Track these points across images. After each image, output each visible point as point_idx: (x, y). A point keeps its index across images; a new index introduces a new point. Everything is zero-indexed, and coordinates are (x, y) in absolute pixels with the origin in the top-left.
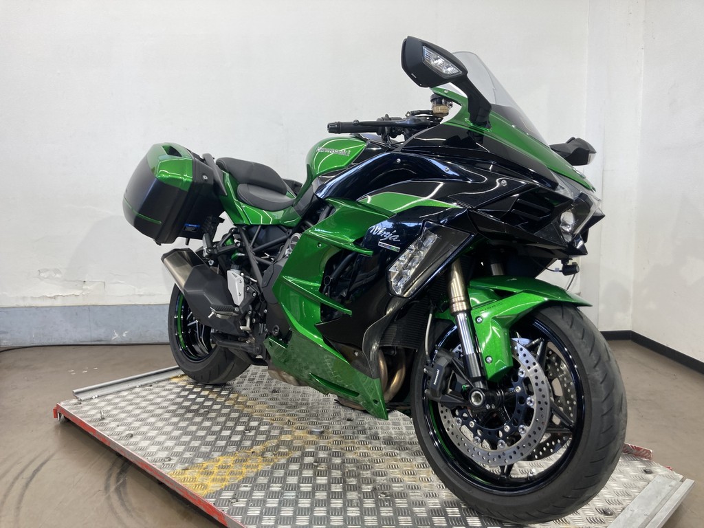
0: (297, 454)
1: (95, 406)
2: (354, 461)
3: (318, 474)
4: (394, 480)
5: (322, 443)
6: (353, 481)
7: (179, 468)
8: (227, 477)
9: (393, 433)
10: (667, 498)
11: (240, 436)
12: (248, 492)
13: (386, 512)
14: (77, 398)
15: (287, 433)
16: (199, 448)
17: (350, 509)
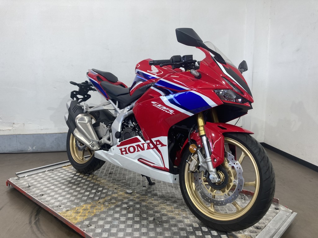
0: (120, 203)
1: (26, 181)
2: (146, 206)
3: (129, 212)
4: (164, 215)
5: (132, 198)
6: (145, 216)
7: (64, 210)
8: (86, 214)
9: (164, 192)
10: (285, 221)
11: (93, 195)
12: (96, 221)
13: (159, 230)
14: (18, 176)
15: (115, 193)
16: (74, 200)
17: (143, 229)
